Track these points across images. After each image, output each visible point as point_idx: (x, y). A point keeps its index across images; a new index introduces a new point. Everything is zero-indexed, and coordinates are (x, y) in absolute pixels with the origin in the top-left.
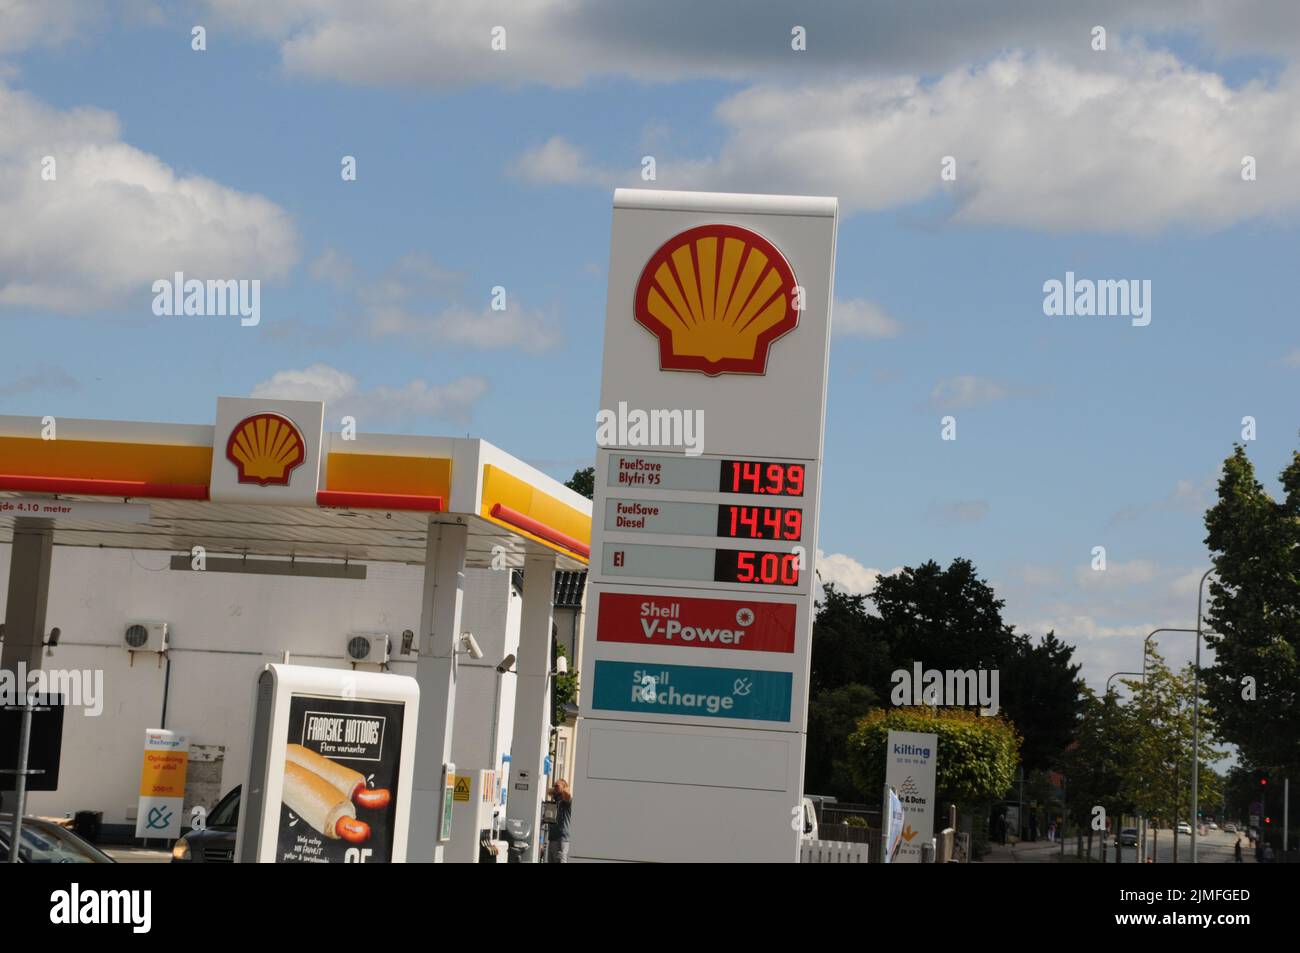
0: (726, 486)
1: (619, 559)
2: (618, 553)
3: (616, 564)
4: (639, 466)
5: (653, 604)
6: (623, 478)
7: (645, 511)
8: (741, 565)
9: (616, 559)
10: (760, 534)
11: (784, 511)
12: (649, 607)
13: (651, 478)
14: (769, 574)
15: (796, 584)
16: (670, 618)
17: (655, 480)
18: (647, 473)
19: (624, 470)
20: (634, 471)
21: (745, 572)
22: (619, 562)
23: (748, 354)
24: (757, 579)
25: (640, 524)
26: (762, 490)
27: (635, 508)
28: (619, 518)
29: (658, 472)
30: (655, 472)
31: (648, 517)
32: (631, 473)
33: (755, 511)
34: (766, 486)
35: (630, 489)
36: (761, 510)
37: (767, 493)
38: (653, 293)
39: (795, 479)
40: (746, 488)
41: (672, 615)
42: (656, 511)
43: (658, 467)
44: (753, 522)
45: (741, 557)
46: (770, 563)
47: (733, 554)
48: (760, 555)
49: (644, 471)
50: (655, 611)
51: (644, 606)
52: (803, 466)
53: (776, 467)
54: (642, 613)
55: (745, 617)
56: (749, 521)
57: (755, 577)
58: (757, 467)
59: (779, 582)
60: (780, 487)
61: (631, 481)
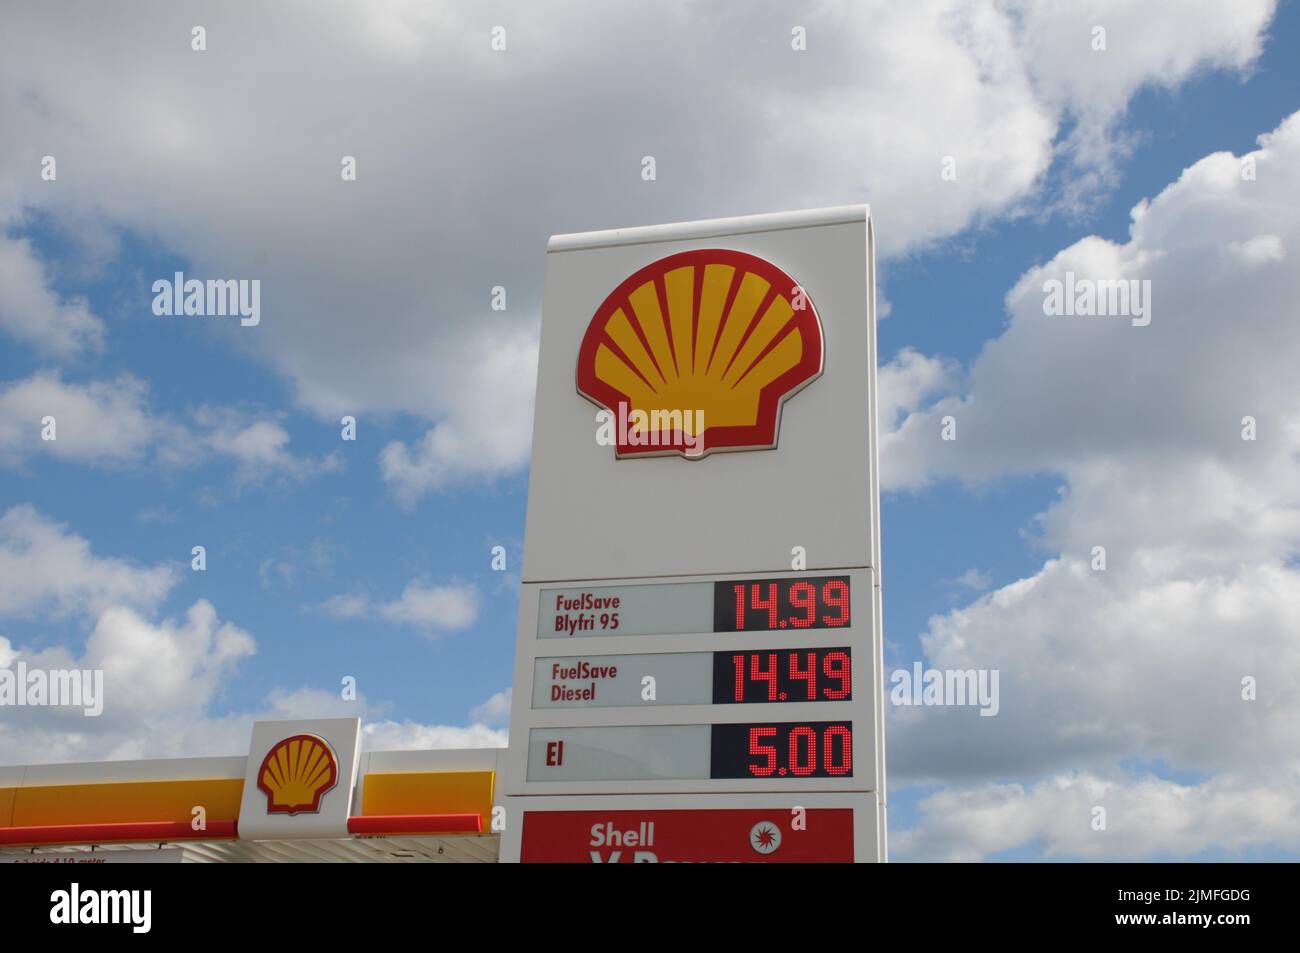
0: (724, 621)
1: (554, 754)
2: (554, 744)
3: (550, 763)
4: (586, 604)
5: (610, 825)
6: (561, 624)
7: (595, 673)
8: (755, 749)
9: (550, 754)
10: (783, 696)
11: (821, 653)
12: (604, 831)
13: (604, 620)
14: (802, 761)
15: (849, 774)
16: (638, 848)
17: (611, 623)
18: (598, 613)
19: (563, 612)
20: (580, 611)
21: (762, 761)
22: (555, 759)
23: (750, 418)
24: (783, 769)
25: (589, 694)
26: (783, 623)
27: (582, 670)
28: (554, 687)
29: (615, 611)
30: (610, 611)
31: (599, 681)
32: (574, 615)
33: (773, 658)
34: (790, 617)
35: (571, 640)
36: (783, 655)
37: (790, 627)
38: (603, 352)
39: (834, 602)
40: (757, 622)
41: (642, 843)
42: (613, 672)
43: (616, 602)
44: (771, 676)
45: (755, 734)
46: (803, 741)
47: (741, 731)
48: (784, 728)
49: (593, 610)
50: (614, 838)
51: (595, 830)
52: (846, 579)
53: (804, 586)
54: (593, 843)
55: (766, 838)
56: (764, 676)
57: (778, 767)
58: (773, 588)
59: (820, 772)
60: (812, 615)
61: (573, 628)
